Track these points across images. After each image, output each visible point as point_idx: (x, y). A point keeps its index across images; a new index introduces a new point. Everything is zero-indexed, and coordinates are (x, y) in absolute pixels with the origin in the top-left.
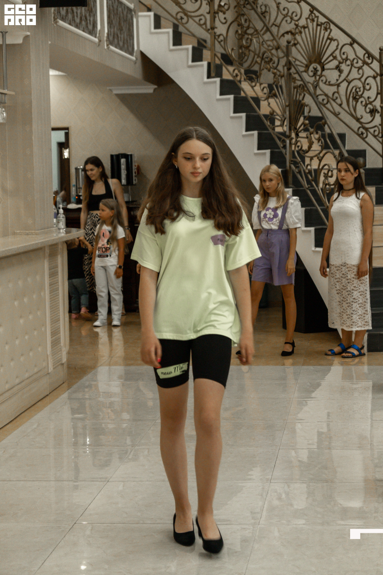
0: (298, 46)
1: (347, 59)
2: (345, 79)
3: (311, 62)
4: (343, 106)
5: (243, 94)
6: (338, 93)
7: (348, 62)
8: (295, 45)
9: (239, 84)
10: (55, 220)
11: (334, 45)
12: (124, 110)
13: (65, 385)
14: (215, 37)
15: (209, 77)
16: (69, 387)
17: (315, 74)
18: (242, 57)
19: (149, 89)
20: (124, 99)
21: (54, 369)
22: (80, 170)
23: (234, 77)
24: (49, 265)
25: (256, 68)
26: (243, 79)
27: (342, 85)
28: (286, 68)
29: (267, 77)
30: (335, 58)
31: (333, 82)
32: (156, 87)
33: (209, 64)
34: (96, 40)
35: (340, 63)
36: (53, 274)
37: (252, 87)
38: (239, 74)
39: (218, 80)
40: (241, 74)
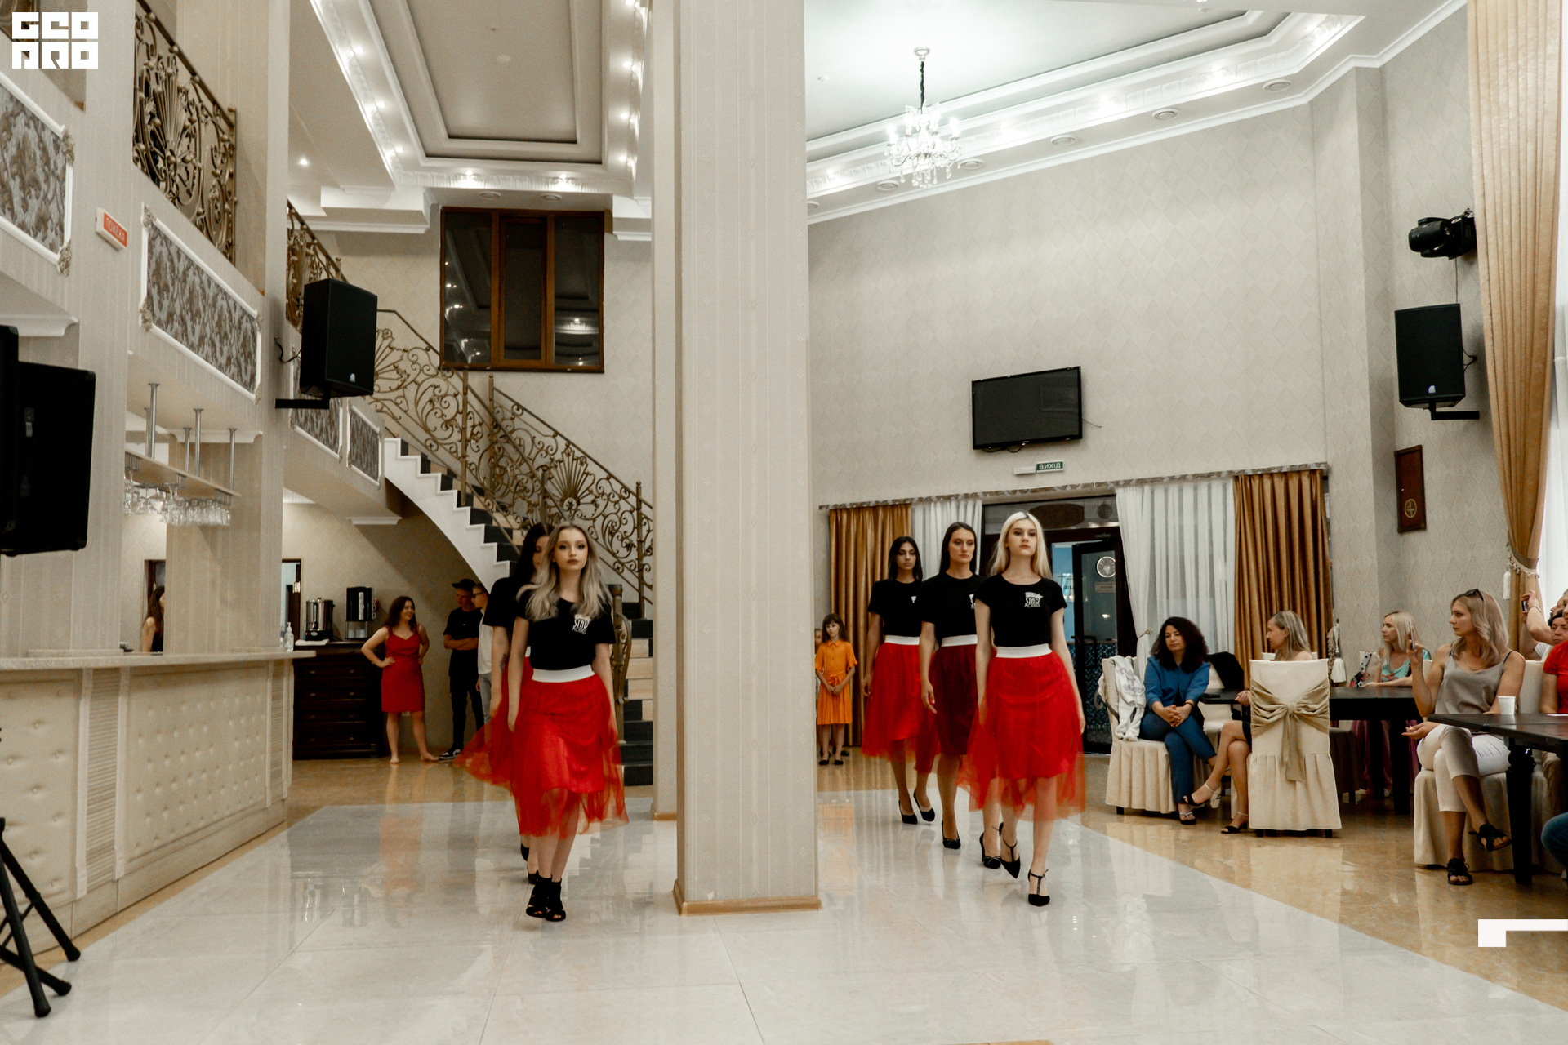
0: (553, 480)
1: (603, 494)
2: (601, 514)
3: (565, 497)
4: (599, 540)
5: (494, 524)
6: (593, 527)
7: (605, 497)
8: (550, 479)
9: (490, 513)
10: (281, 639)
11: (589, 480)
12: (364, 541)
13: (285, 824)
14: (466, 465)
15: (459, 505)
16: (290, 825)
17: (570, 509)
18: (494, 486)
19: (393, 520)
20: (365, 530)
21: (272, 804)
22: (312, 605)
23: (485, 506)
24: (273, 685)
25: (507, 500)
26: (494, 510)
27: (598, 519)
28: (541, 496)
29: (521, 507)
30: (591, 492)
31: (589, 515)
32: (400, 518)
33: (459, 494)
34: (338, 456)
35: (596, 497)
36: (276, 697)
37: (505, 517)
38: (491, 503)
39: (468, 509)
40: (493, 503)
